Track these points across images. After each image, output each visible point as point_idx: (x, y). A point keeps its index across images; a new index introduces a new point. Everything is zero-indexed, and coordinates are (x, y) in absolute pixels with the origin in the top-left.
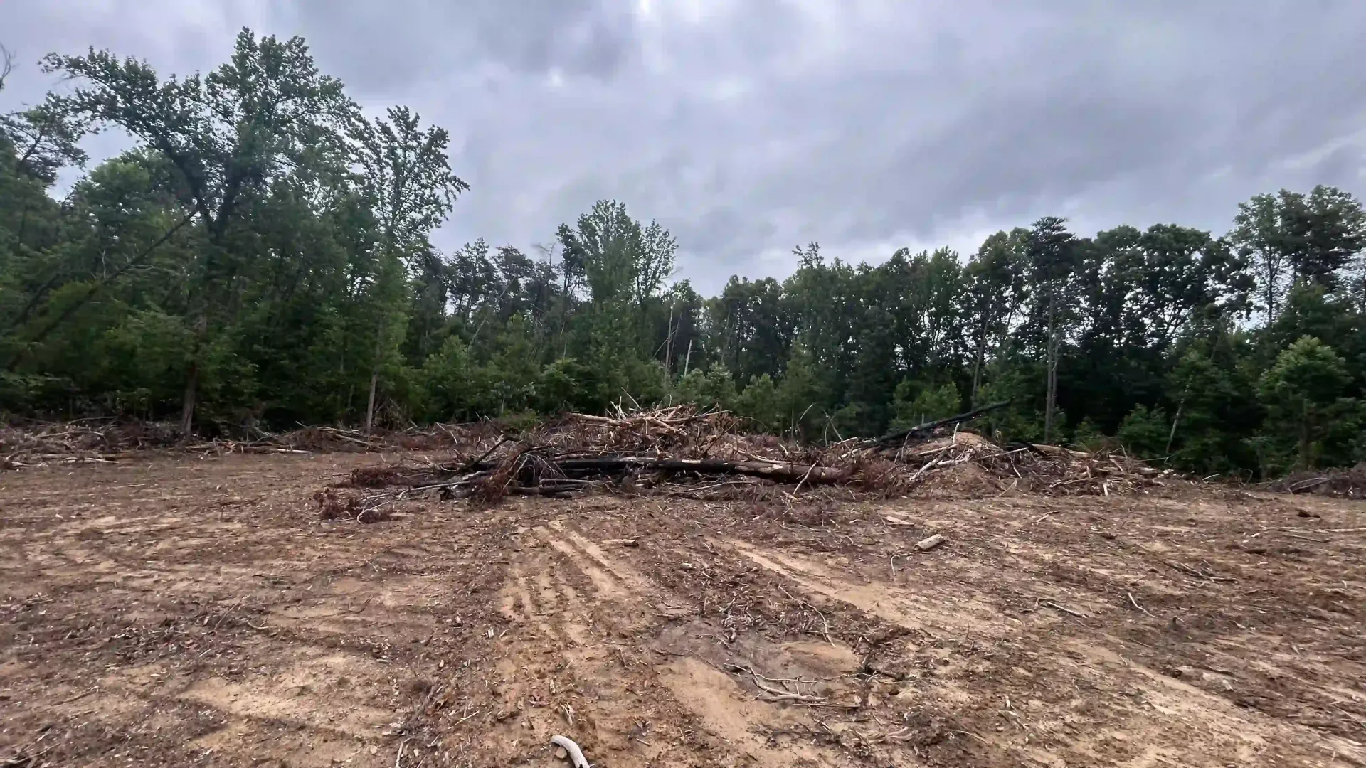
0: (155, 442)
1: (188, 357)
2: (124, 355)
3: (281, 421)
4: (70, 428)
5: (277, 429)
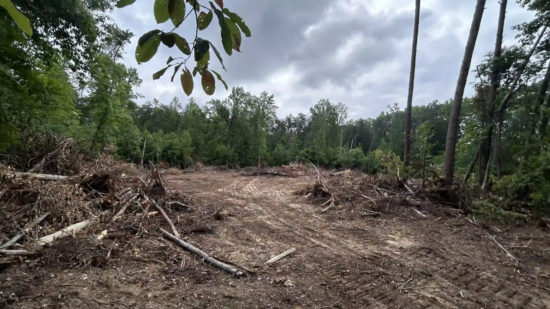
0: (223, 170)
1: (227, 153)
2: (218, 153)
3: (242, 166)
4: (212, 167)
5: (241, 168)
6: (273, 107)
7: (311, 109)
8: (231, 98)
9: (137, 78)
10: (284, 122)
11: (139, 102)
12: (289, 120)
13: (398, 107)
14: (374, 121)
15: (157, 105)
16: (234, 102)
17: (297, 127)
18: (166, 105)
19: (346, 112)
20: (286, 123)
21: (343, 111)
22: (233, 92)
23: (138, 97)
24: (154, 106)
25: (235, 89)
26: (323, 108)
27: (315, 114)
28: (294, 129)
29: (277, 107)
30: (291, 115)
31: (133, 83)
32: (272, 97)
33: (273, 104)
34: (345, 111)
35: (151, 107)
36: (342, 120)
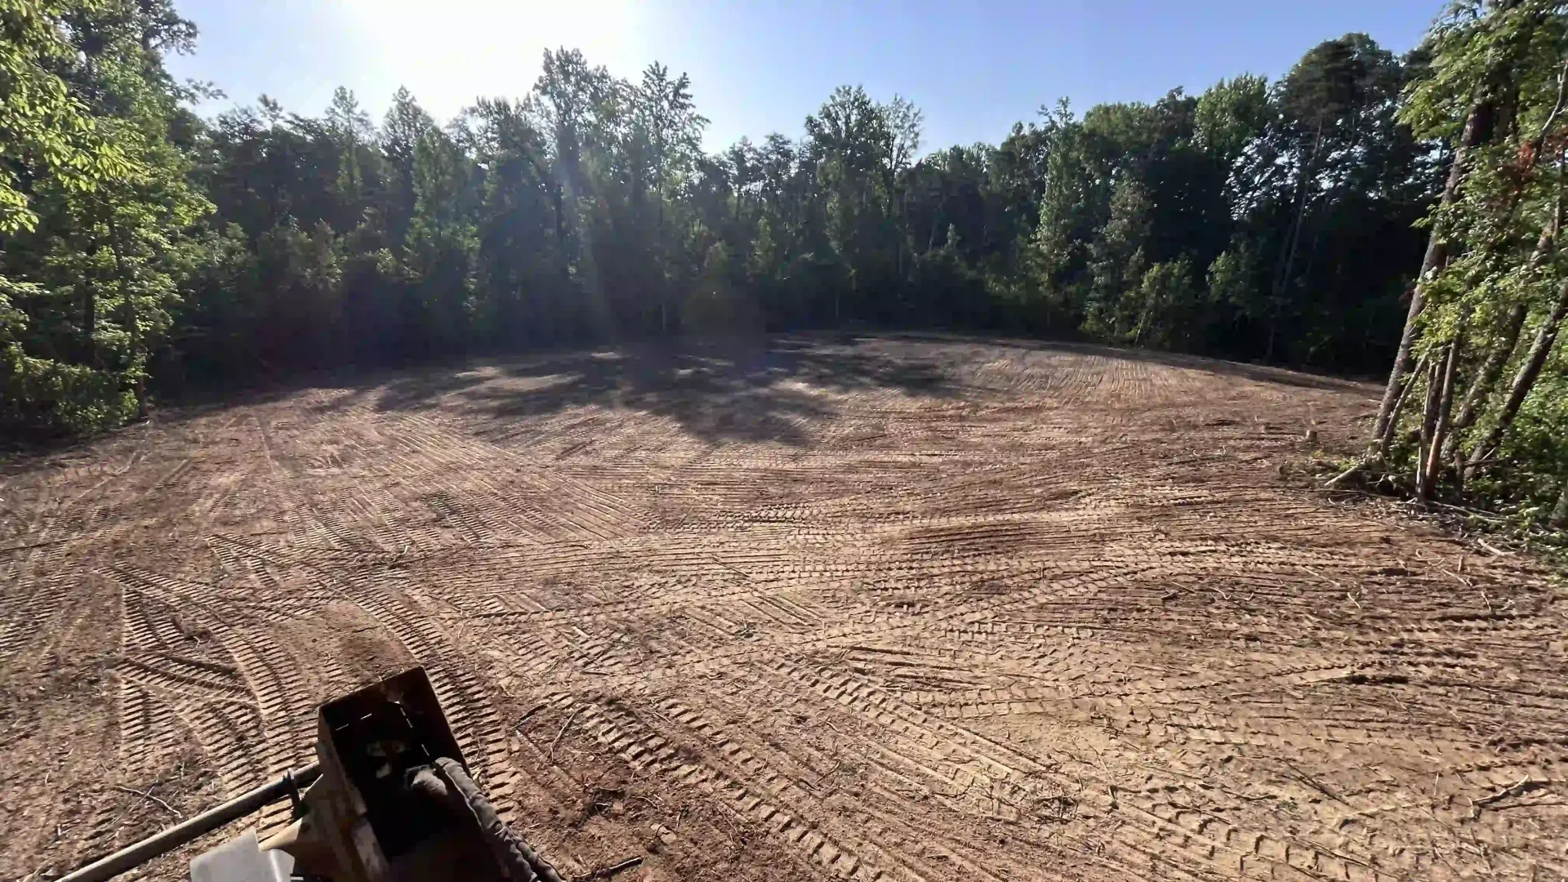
6: (692, 119)
7: (810, 120)
8: (544, 92)
9: (171, 20)
10: (723, 164)
11: (208, 112)
12: (738, 156)
13: (1069, 110)
14: (992, 154)
15: (279, 122)
16: (558, 107)
17: (763, 177)
18: (311, 117)
19: (916, 129)
20: (730, 168)
21: (907, 125)
22: (547, 68)
23: (199, 95)
24: (268, 126)
25: (554, 56)
26: (848, 117)
27: (822, 138)
28: (757, 186)
29: (703, 119)
30: (744, 142)
31: (164, 41)
32: (683, 84)
33: (690, 110)
34: (913, 126)
35: (261, 129)
36: (904, 156)
